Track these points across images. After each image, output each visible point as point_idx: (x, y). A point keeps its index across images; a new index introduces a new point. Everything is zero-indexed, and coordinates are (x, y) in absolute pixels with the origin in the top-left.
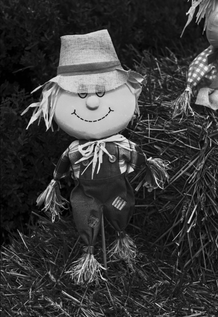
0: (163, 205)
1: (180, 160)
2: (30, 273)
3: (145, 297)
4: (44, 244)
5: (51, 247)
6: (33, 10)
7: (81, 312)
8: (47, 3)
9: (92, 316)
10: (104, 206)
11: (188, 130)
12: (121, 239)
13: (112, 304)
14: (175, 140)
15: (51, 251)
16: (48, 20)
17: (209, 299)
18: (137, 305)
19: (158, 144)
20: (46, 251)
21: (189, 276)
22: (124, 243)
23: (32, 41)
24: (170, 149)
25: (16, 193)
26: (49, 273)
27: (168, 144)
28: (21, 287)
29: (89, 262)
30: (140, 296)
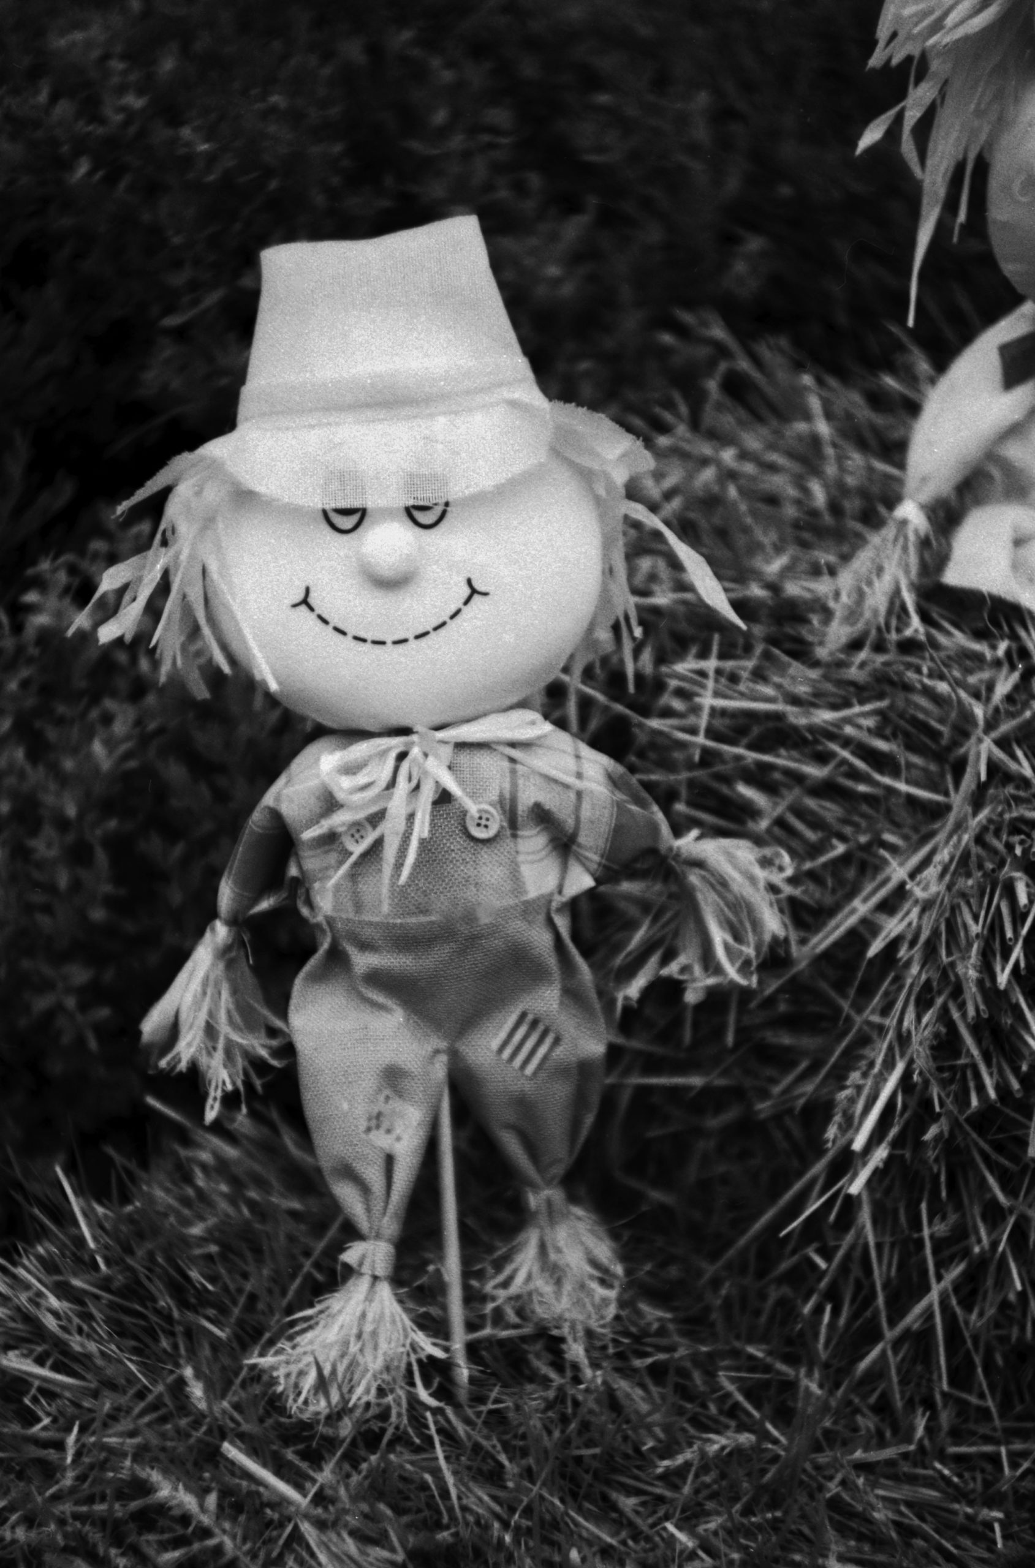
0: (774, 1081)
1: (860, 854)
2: (98, 1370)
3: (628, 1503)
4: (186, 1242)
5: (216, 1259)
6: (207, 140)
7: (297, 1536)
8: (273, 109)
9: (348, 1562)
10: (454, 1055)
11: (891, 707)
12: (542, 1228)
13: (453, 1518)
14: (832, 755)
15: (213, 1279)
16: (273, 184)
17: (946, 1526)
18: (585, 1534)
19: (760, 777)
20: (187, 1278)
21: (867, 1422)
22: (559, 1250)
23: (194, 286)
24: (811, 803)
25: (71, 1002)
26: (188, 1372)
27: (798, 778)
28: (45, 1428)
29: (363, 1315)
30: (605, 1498)
